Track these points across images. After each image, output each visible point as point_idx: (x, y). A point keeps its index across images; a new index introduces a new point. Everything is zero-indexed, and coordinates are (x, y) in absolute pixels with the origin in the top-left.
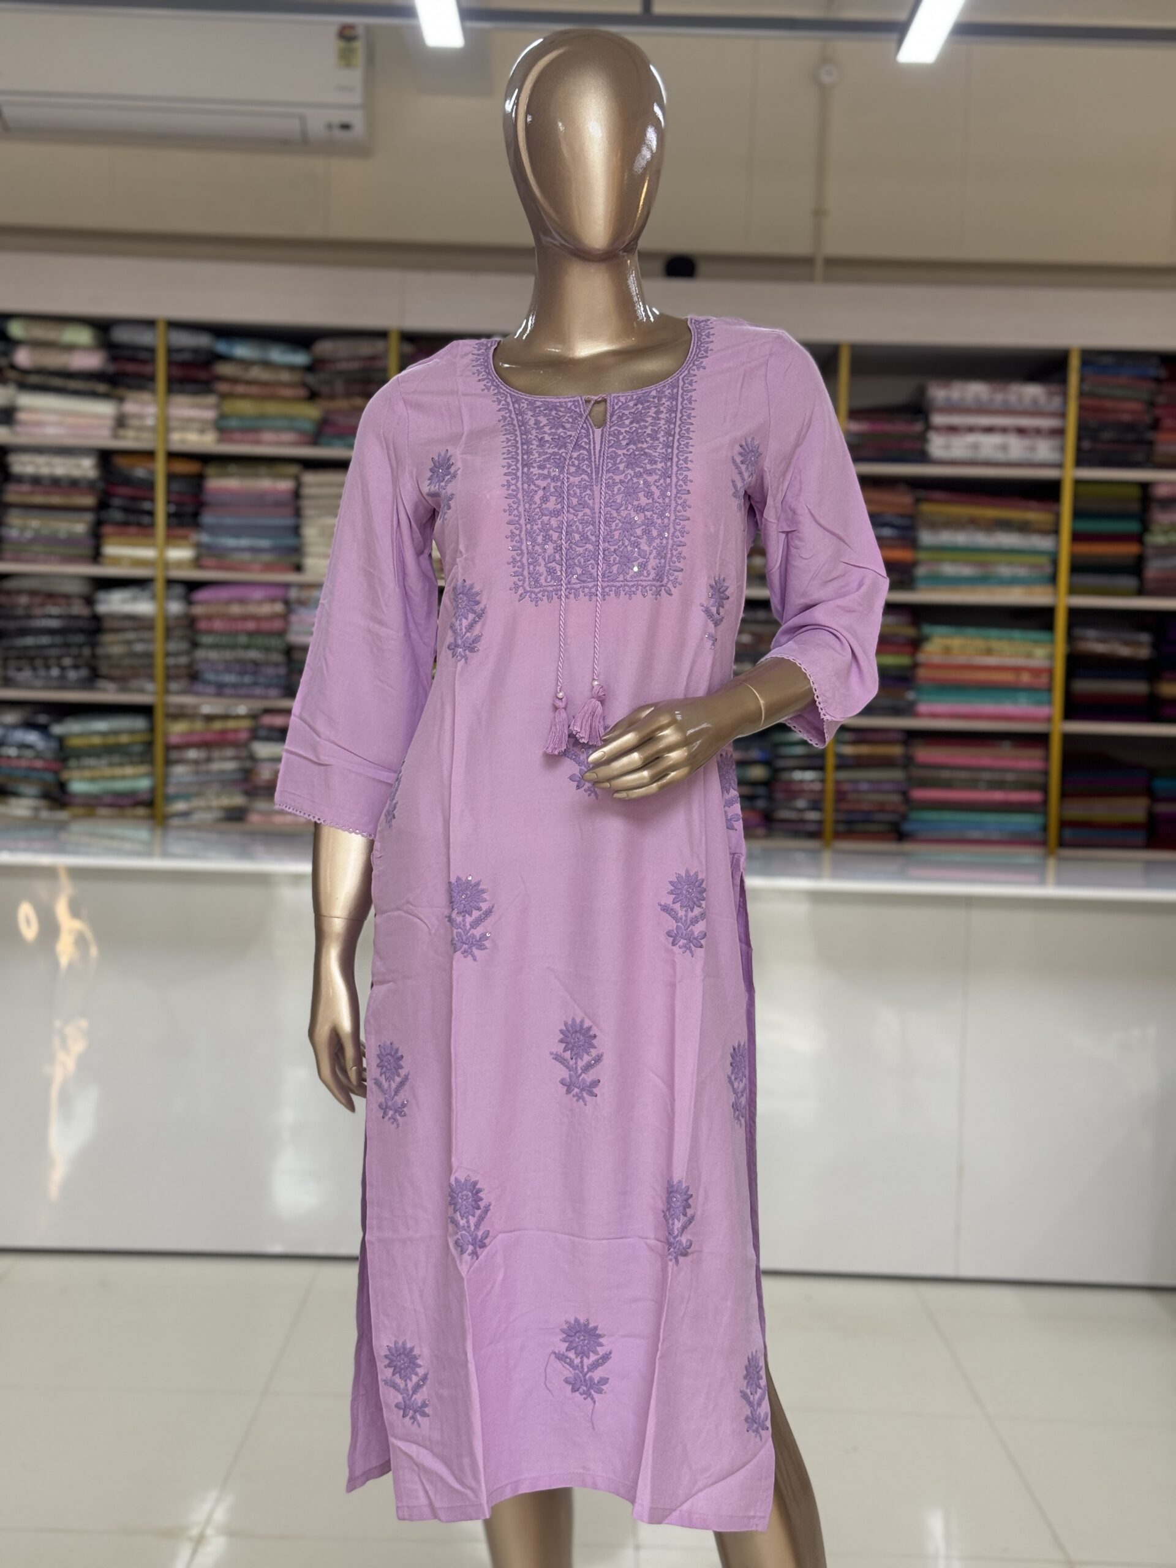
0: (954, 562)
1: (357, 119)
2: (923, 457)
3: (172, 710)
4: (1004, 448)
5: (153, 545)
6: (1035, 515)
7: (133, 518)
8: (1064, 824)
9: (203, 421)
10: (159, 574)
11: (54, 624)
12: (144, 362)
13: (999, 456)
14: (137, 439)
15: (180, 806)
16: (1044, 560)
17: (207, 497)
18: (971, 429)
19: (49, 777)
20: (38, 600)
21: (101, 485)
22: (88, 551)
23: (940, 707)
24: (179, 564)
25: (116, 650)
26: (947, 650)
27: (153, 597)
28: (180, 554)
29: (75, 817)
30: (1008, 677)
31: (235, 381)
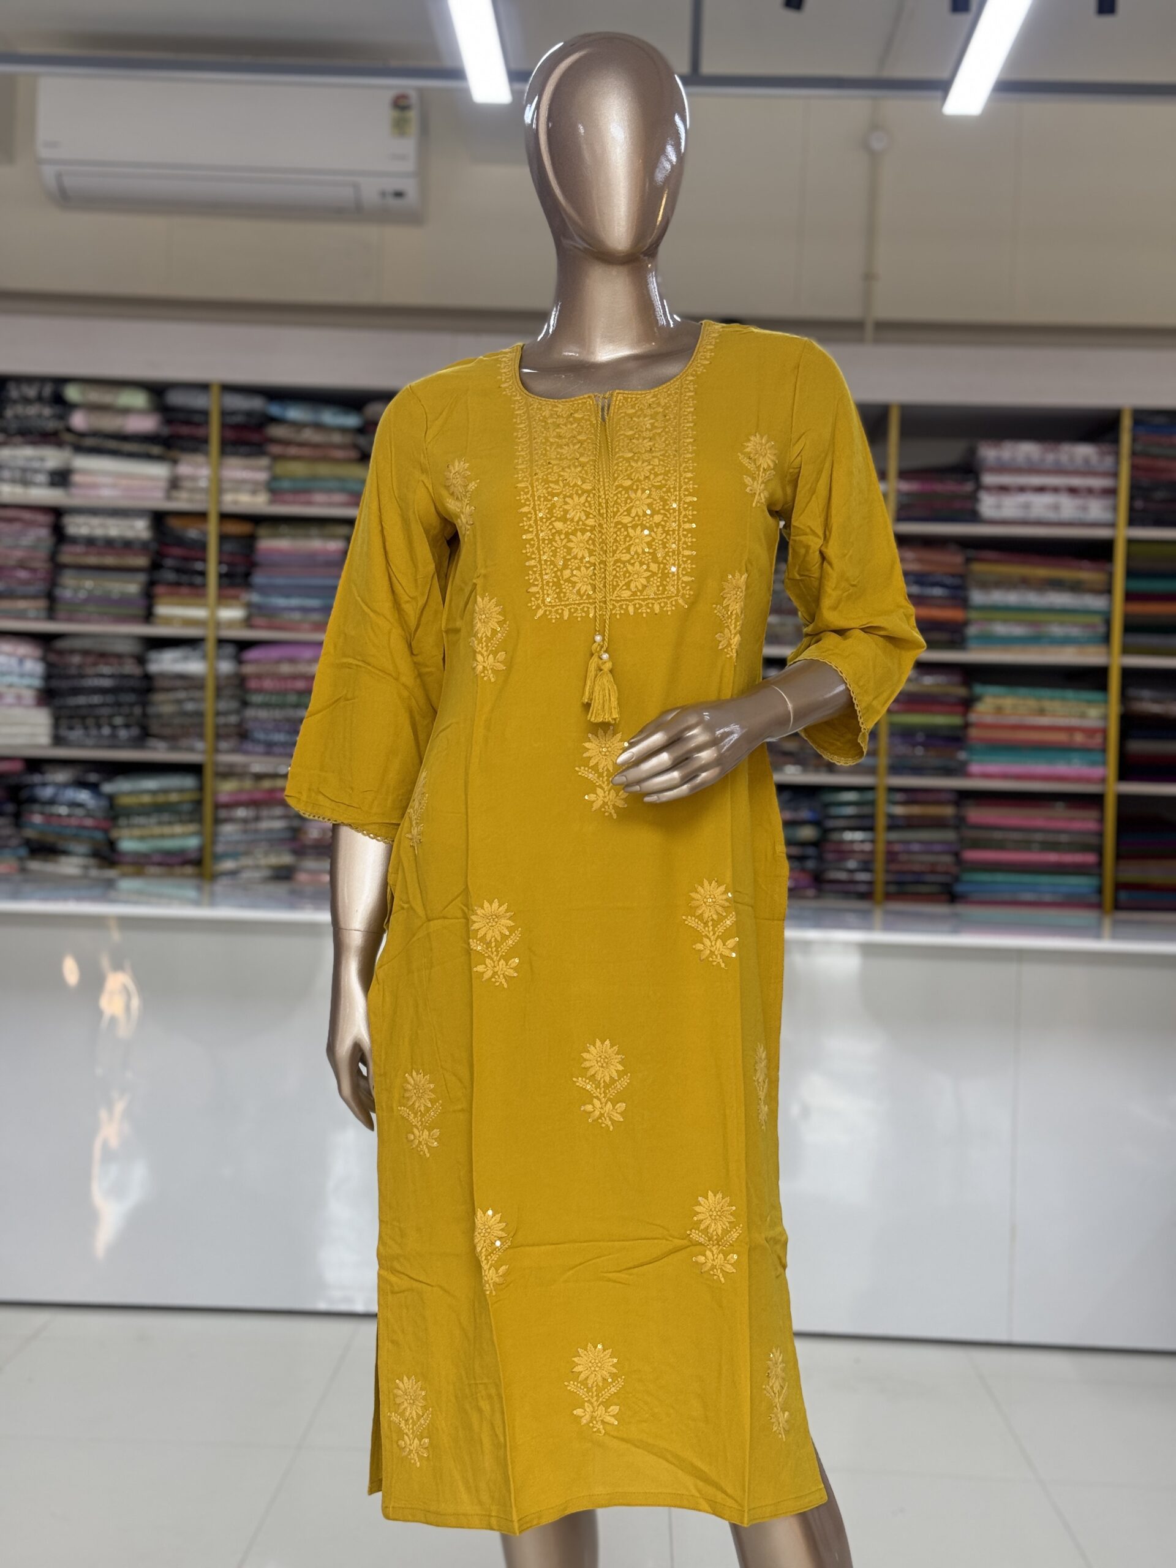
0: (1005, 621)
1: (410, 187)
2: (974, 517)
3: (221, 769)
4: (1056, 507)
5: (204, 605)
6: (1087, 574)
7: (185, 578)
8: (1119, 886)
9: (256, 483)
10: (211, 635)
11: (107, 683)
12: (198, 425)
13: (1051, 516)
14: (190, 501)
15: (229, 865)
16: (1097, 620)
17: (259, 557)
18: (1022, 489)
19: (99, 835)
20: (90, 660)
21: (154, 546)
22: (140, 611)
23: (992, 768)
24: (231, 624)
25: (167, 709)
26: (999, 710)
27: (204, 657)
28: (231, 613)
29: (124, 875)
30: (1062, 737)
31: (286, 443)
